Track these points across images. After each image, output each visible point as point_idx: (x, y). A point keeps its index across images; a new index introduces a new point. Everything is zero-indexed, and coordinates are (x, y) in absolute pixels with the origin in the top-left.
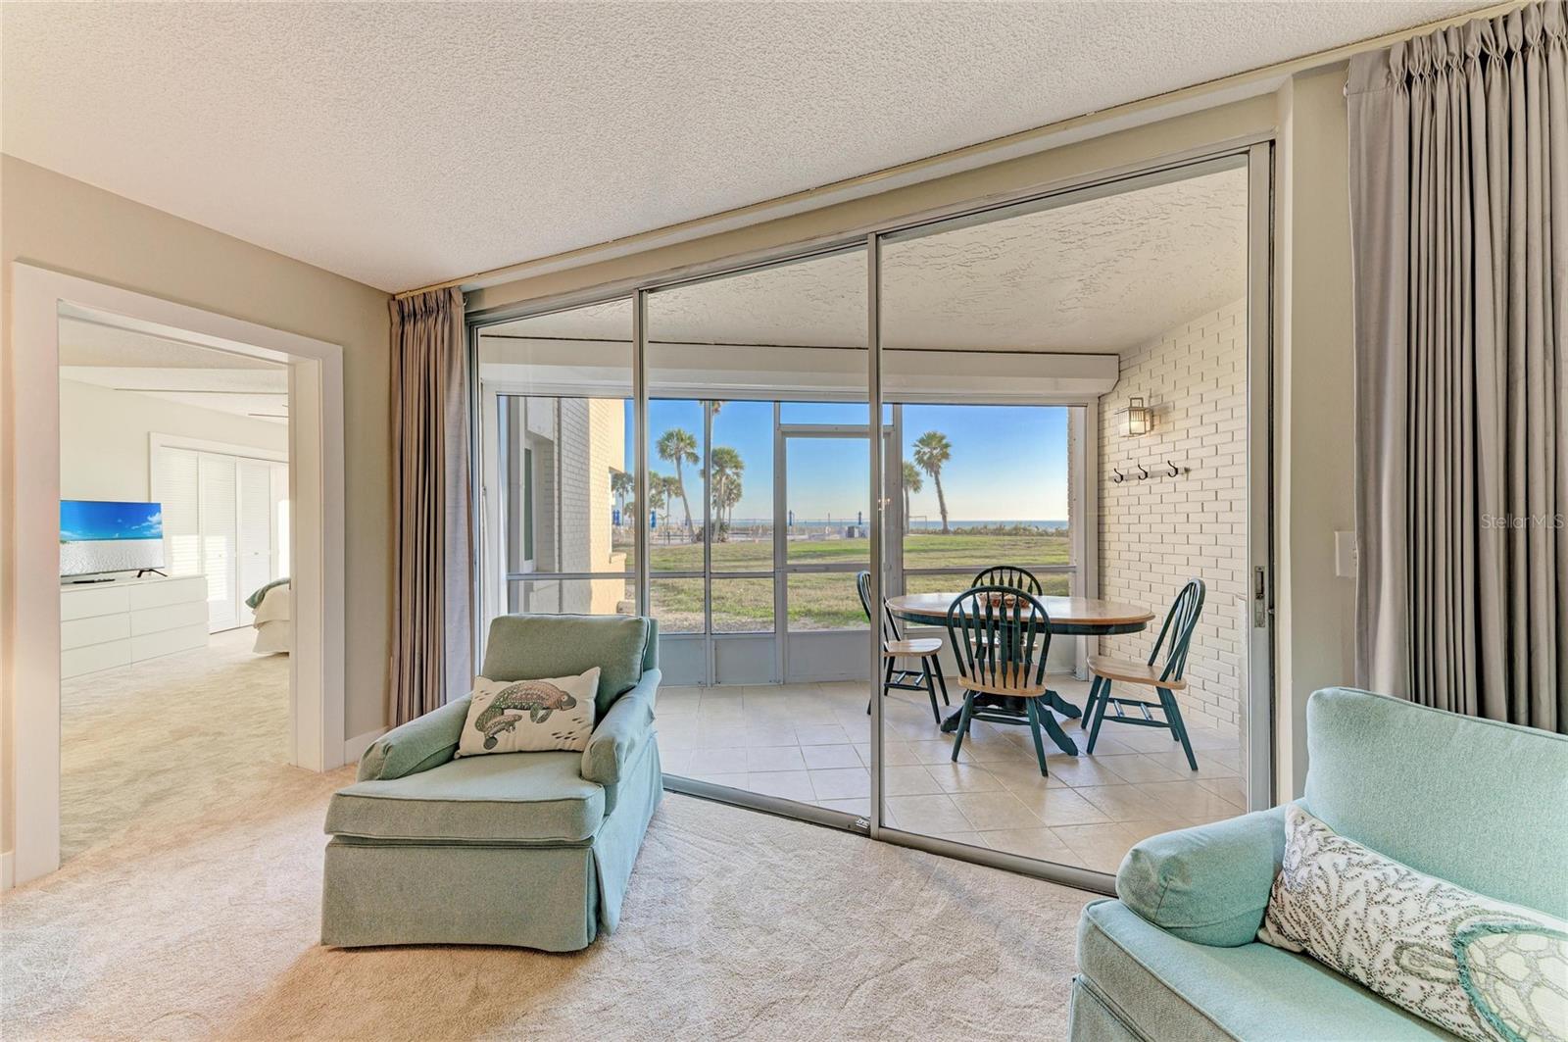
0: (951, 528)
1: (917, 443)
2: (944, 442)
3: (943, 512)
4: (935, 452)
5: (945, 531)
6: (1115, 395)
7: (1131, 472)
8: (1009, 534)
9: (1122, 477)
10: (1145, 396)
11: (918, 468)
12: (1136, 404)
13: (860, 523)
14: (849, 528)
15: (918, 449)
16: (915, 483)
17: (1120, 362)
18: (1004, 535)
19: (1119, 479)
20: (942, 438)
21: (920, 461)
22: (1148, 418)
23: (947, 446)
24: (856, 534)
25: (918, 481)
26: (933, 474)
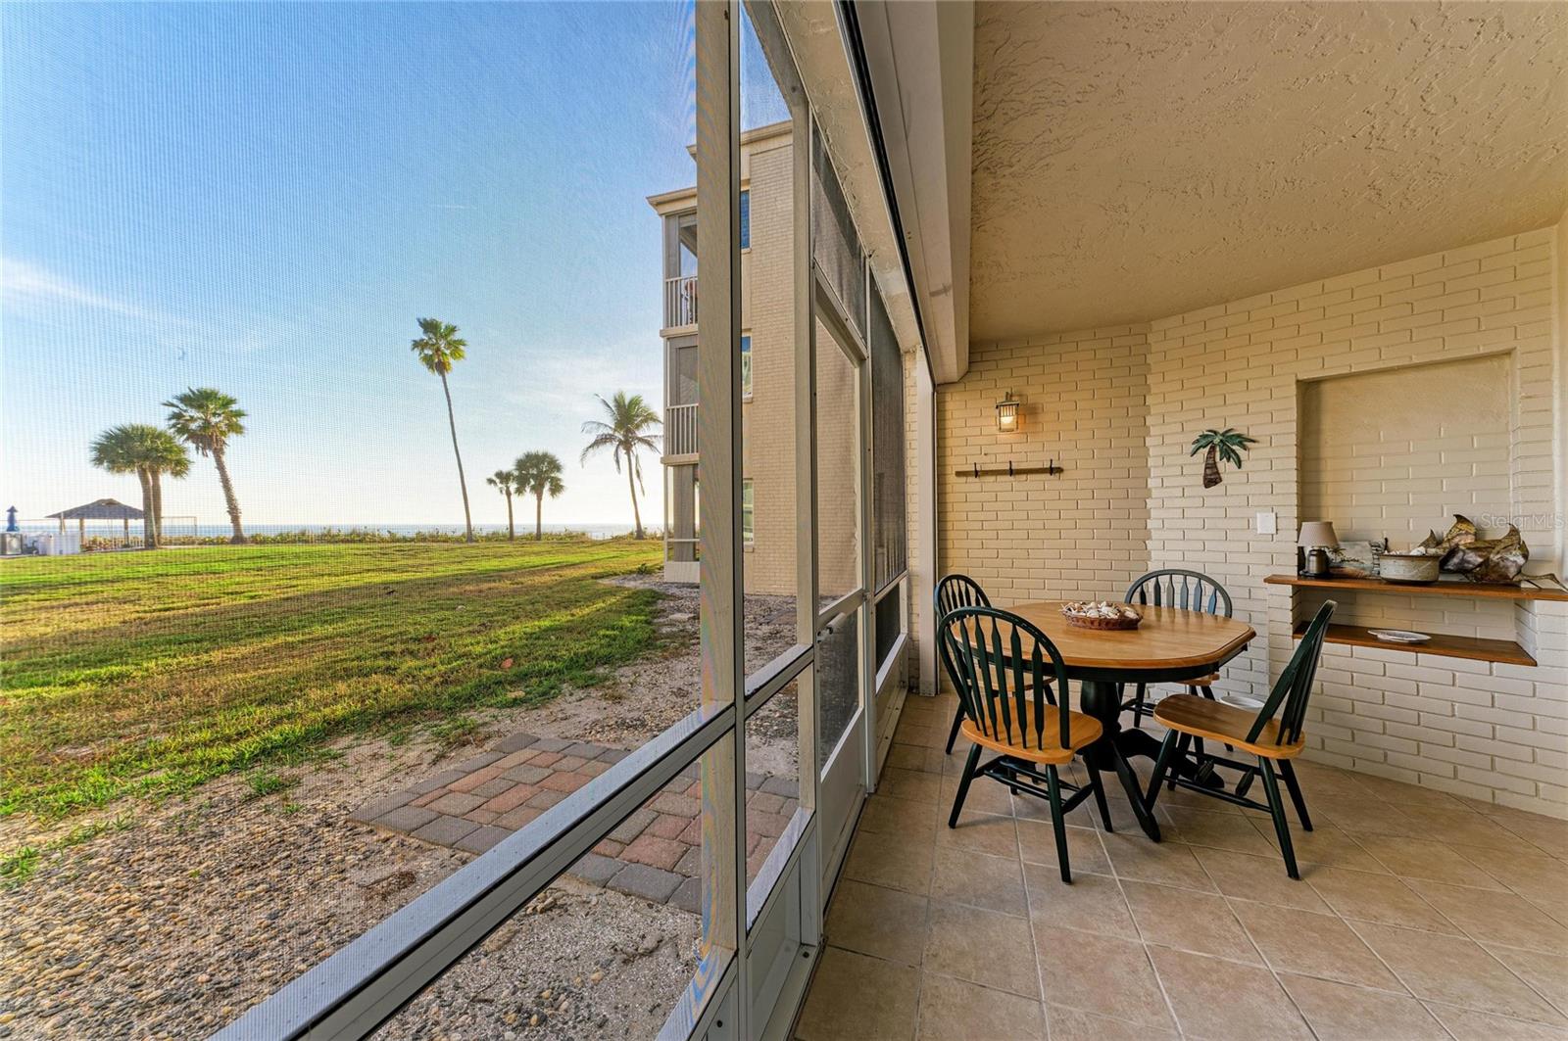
0: (246, 534)
1: (178, 397)
2: (234, 407)
3: (234, 511)
4: (214, 420)
5: (238, 539)
6: (960, 386)
8: (344, 541)
11: (179, 440)
15: (176, 410)
16: (176, 462)
17: (970, 354)
20: (232, 401)
21: (183, 430)
23: (239, 414)
25: (181, 461)
26: (210, 453)
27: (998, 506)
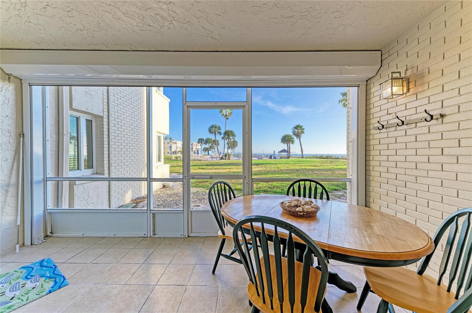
1: (293, 128)
2: (302, 128)
3: (302, 151)
4: (299, 131)
5: (303, 157)
6: (378, 76)
7: (390, 122)
8: (319, 158)
9: (383, 126)
10: (402, 71)
11: (294, 136)
12: (395, 75)
13: (274, 154)
14: (270, 156)
15: (293, 130)
16: (292, 141)
17: (382, 55)
18: (323, 158)
19: (381, 128)
20: (302, 126)
21: (294, 134)
22: (405, 84)
23: (303, 129)
24: (273, 157)
25: (293, 141)
26: (298, 138)
27: (397, 146)
